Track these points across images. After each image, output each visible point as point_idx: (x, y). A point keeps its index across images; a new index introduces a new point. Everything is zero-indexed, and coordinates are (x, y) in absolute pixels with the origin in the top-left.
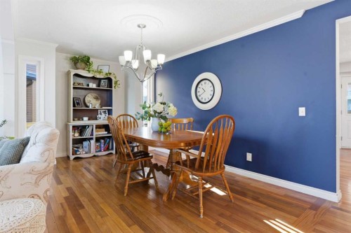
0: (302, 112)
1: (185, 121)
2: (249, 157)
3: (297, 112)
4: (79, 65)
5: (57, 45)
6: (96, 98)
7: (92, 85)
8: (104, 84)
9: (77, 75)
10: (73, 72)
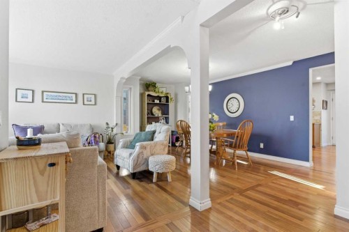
0: (292, 118)
1: (221, 124)
2: (262, 146)
3: (289, 118)
4: (150, 89)
5: (140, 78)
6: (159, 110)
7: (157, 101)
8: (163, 100)
9: (149, 95)
10: (147, 93)
